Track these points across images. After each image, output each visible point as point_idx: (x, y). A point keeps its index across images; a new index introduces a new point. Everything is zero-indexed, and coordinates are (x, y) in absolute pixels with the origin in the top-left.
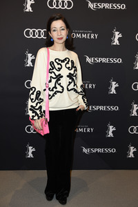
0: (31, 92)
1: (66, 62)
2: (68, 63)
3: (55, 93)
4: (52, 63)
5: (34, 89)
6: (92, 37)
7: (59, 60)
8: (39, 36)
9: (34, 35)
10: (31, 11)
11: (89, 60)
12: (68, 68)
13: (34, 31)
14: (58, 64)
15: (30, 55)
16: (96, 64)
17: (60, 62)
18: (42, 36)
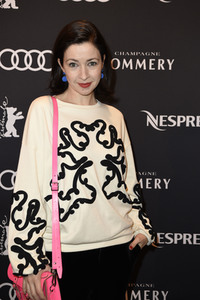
0: (15, 204)
1: (97, 129)
2: (102, 132)
3: (75, 205)
4: (64, 133)
5: (21, 197)
6: (161, 66)
7: (82, 126)
8: (35, 65)
9: (22, 64)
10: (14, 7)
11: (152, 121)
12: (104, 144)
13: (22, 55)
14: (80, 134)
15: (11, 111)
16: (170, 131)
17: (83, 130)
18: (41, 67)
